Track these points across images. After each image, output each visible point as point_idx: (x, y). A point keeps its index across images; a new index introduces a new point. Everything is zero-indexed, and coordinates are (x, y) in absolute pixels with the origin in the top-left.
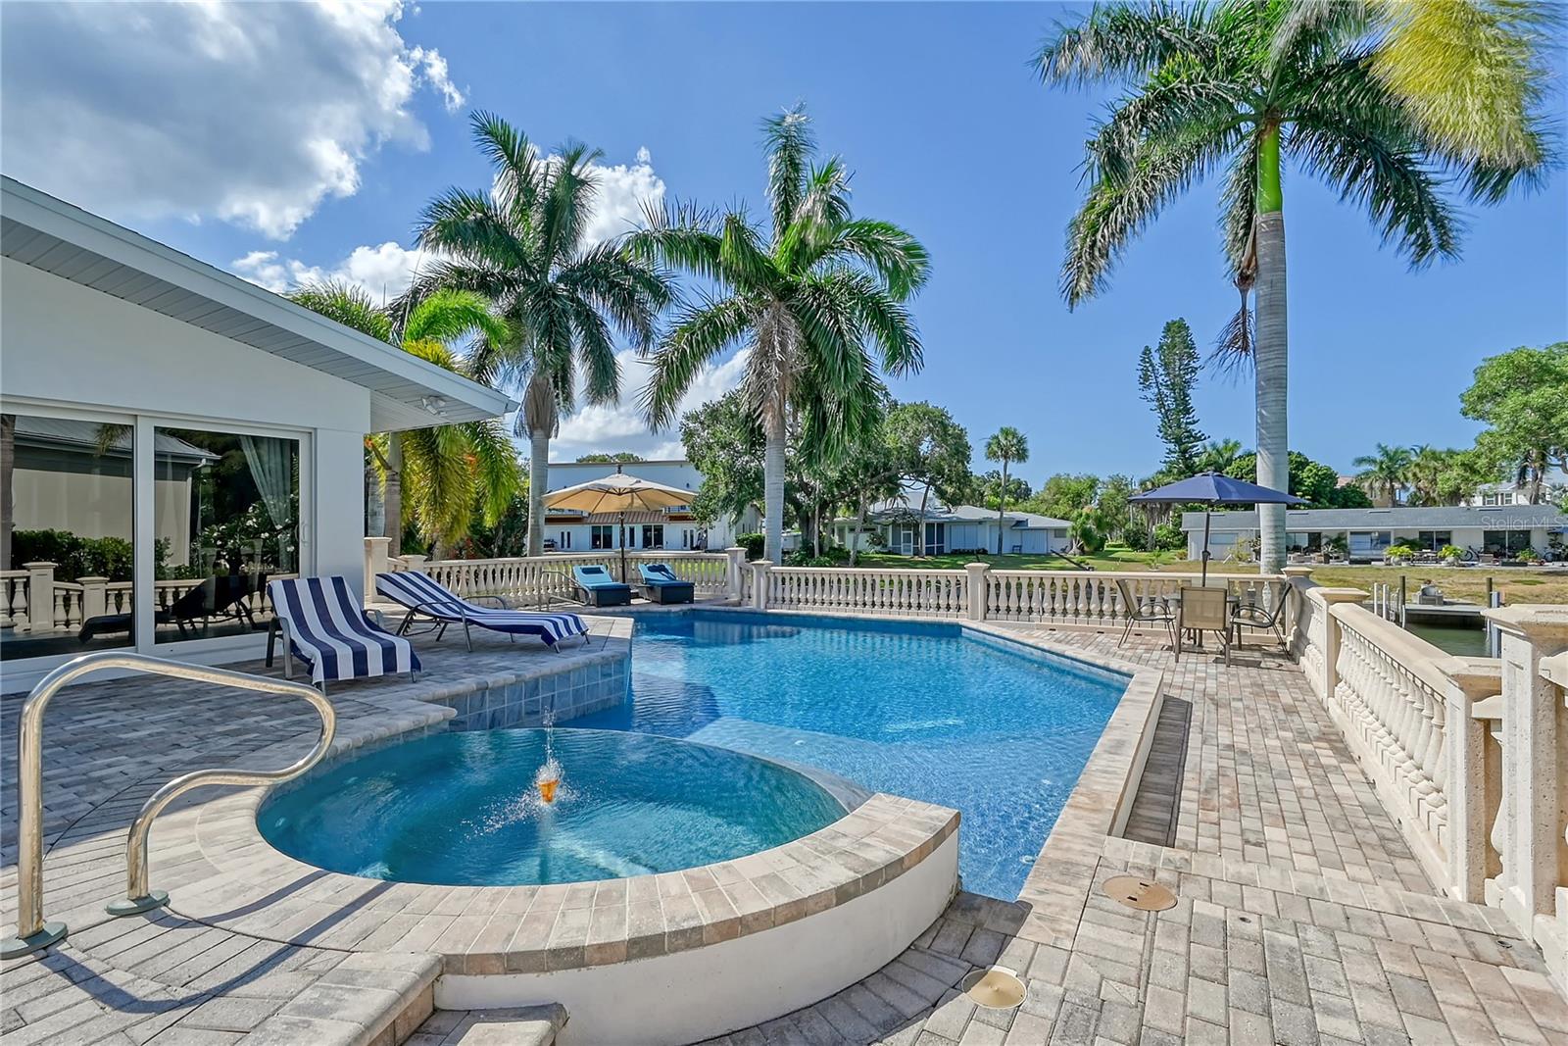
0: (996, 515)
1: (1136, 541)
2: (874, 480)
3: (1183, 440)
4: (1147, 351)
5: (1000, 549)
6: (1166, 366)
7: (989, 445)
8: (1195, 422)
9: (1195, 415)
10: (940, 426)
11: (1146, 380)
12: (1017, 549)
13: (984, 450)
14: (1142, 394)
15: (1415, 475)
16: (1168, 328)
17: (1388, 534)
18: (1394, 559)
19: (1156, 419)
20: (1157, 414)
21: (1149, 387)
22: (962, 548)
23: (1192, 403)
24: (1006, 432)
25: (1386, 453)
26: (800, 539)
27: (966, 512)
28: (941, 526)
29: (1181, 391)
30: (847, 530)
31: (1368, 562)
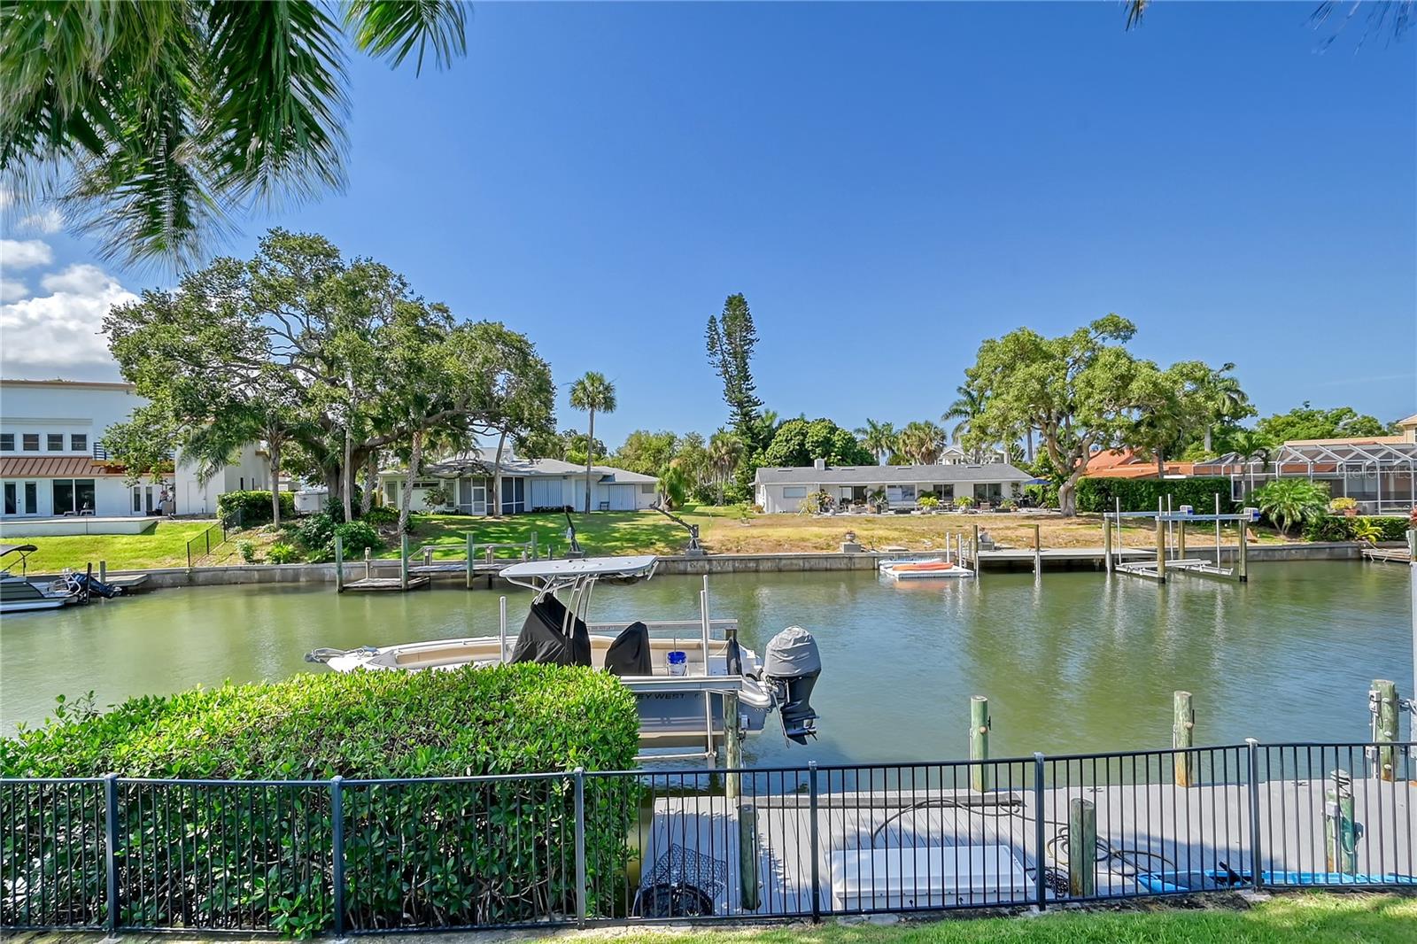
0: (582, 469)
1: (706, 497)
2: (430, 420)
3: (744, 405)
4: (713, 320)
5: (588, 505)
6: (729, 335)
7: (574, 390)
8: (753, 388)
9: (754, 382)
10: (520, 355)
11: (713, 347)
12: (605, 506)
13: (569, 397)
14: (710, 360)
15: (904, 441)
16: (730, 302)
17: (912, 487)
18: (927, 508)
19: (721, 383)
20: (722, 379)
21: (715, 354)
22: (545, 506)
23: (751, 372)
24: (591, 377)
25: (874, 426)
26: (327, 497)
27: (547, 466)
28: (520, 480)
29: (741, 357)
30: (399, 485)
31: (908, 512)
